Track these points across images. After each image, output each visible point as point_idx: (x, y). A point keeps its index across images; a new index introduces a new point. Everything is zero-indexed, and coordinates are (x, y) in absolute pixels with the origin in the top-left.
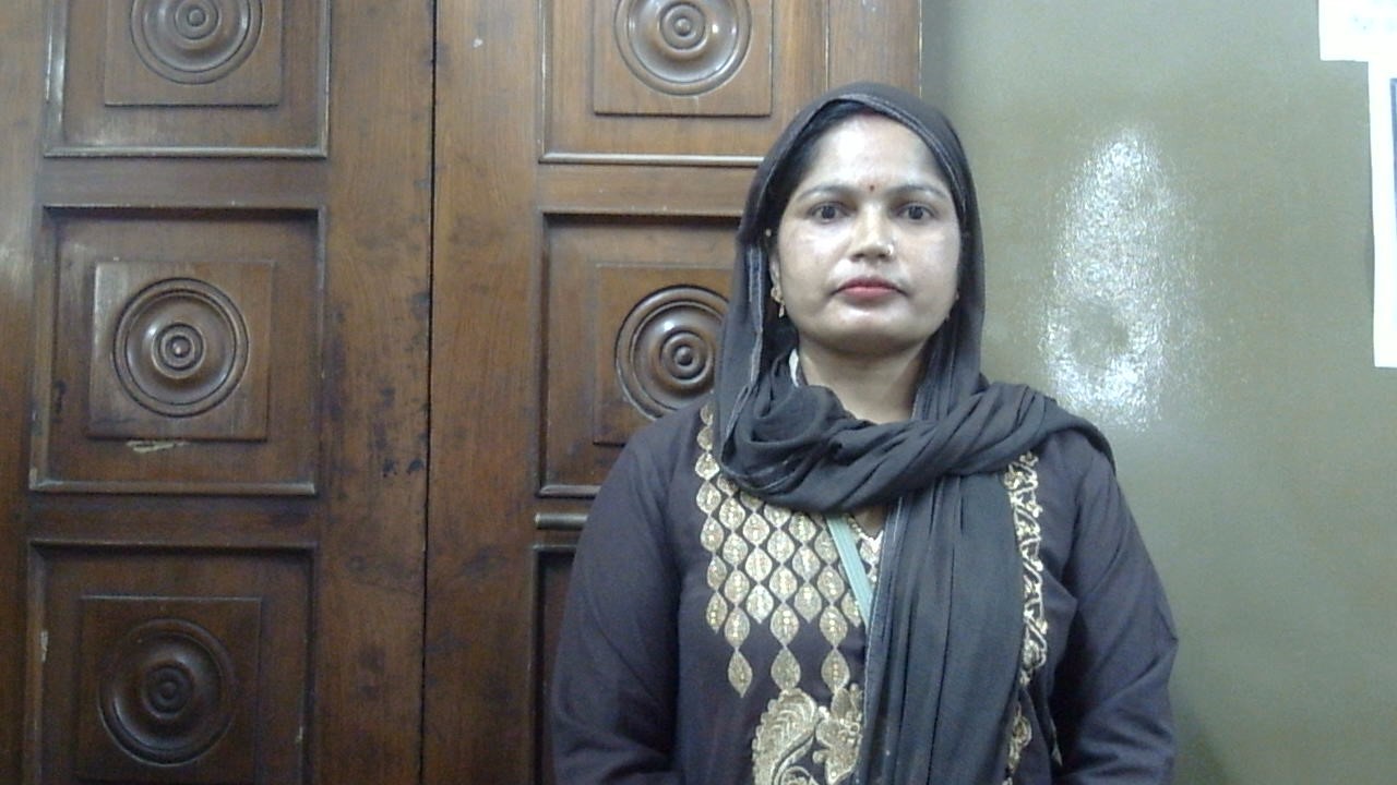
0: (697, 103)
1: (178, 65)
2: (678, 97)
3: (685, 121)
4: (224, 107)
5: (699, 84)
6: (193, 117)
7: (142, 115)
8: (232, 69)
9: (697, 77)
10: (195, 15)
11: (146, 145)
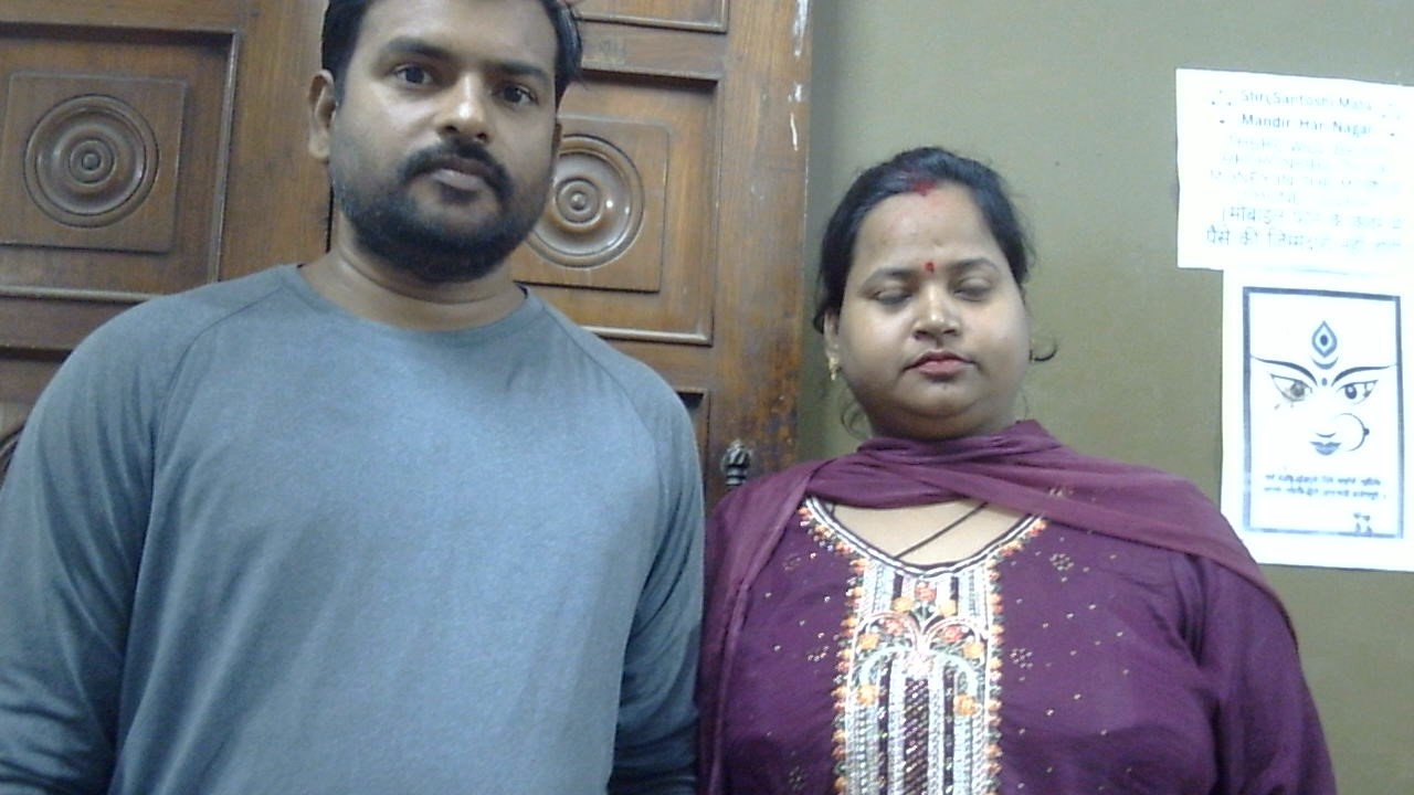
0: (588, 276)
1: (71, 208)
2: (569, 269)
3: (576, 292)
4: (112, 251)
5: (592, 257)
6: (81, 261)
7: (28, 254)
8: (125, 214)
9: (590, 250)
10: (89, 159)
11: (29, 284)
